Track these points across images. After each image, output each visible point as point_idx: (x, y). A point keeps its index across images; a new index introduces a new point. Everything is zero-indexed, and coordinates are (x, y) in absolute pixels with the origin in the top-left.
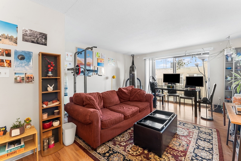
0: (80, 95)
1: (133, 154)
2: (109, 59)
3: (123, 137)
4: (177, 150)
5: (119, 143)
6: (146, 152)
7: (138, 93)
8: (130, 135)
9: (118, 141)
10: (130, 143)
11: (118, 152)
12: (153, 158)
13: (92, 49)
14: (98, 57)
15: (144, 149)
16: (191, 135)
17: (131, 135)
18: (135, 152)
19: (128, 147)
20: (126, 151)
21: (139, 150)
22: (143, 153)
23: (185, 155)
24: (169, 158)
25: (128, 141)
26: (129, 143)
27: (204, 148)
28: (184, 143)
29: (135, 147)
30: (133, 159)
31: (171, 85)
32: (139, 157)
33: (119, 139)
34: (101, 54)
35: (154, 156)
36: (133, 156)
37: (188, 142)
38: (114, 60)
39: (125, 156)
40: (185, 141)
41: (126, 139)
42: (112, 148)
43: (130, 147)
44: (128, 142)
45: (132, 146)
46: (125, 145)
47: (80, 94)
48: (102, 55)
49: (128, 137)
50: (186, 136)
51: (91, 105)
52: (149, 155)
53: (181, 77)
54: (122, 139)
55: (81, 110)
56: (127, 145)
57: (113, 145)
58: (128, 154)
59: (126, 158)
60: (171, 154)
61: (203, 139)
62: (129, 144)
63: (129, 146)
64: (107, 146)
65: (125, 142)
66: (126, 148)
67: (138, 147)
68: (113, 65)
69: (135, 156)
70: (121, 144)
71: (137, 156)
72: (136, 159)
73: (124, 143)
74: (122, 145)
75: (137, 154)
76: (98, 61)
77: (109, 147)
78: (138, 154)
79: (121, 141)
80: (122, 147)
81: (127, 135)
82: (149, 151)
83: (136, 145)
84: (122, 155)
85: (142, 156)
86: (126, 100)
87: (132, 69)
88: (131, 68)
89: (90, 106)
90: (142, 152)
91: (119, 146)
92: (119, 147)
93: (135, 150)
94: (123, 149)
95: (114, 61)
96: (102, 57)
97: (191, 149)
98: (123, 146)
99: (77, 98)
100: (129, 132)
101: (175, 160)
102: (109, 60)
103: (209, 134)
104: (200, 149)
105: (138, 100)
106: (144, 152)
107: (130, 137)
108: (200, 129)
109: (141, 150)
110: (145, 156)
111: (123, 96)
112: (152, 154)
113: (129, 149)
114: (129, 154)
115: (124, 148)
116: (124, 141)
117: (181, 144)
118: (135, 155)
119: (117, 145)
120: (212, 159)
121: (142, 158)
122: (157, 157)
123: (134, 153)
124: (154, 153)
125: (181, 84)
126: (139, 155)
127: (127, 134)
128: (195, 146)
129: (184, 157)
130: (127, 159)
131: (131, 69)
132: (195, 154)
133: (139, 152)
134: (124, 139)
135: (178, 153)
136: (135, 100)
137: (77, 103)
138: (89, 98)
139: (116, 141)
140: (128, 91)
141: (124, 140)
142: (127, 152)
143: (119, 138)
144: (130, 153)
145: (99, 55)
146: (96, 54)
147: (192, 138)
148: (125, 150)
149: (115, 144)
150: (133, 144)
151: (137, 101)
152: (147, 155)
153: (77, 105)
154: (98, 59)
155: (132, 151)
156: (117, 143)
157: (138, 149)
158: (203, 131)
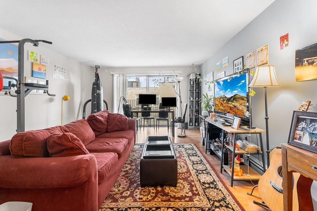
0: (34, 135)
1: (148, 199)
2: (55, 66)
3: (120, 185)
4: (182, 173)
5: (121, 196)
6: (159, 189)
7: (118, 119)
8: (126, 179)
9: (116, 194)
10: (135, 188)
11: (128, 207)
12: (170, 192)
13: (36, 43)
14: (33, 61)
15: (155, 186)
16: (182, 155)
17: (129, 178)
18: (149, 195)
19: (135, 194)
20: (138, 200)
21: (151, 191)
22: (157, 192)
23: (191, 174)
24: (182, 184)
25: (130, 186)
26: (133, 188)
27: (197, 162)
28: (182, 164)
29: (144, 190)
30: (153, 205)
31: (146, 107)
32: (156, 198)
33: (116, 190)
34: (41, 56)
35: (170, 189)
36: (150, 202)
37: (185, 161)
38: (65, 70)
39: (141, 207)
40: (182, 161)
41: (126, 185)
42: (116, 208)
43: (138, 193)
44: (131, 188)
45: (140, 190)
46: (130, 194)
47: (31, 133)
48: (42, 58)
49: (127, 182)
50: (179, 157)
51: (79, 149)
52: (165, 190)
53: (157, 97)
54: (120, 188)
55: (54, 163)
56: (132, 193)
57: (114, 204)
58: (144, 203)
59: (144, 208)
60: (181, 179)
61: (192, 155)
62: (135, 190)
63: (136, 192)
64: (105, 209)
65: (128, 190)
66: (135, 196)
67: (148, 188)
68: (62, 77)
69: (152, 200)
70: (123, 195)
71: (154, 199)
72: (156, 203)
73: (126, 192)
74: (126, 196)
75: (152, 196)
76: (34, 68)
77: (109, 208)
78: (154, 196)
79: (120, 192)
80: (128, 199)
81: (122, 180)
82: (162, 186)
83: (144, 187)
84: (137, 208)
85: (159, 196)
86: (103, 132)
87: (96, 86)
88: (94, 84)
89: (73, 152)
90: (155, 191)
91: (123, 200)
92: (125, 201)
93: (147, 194)
94: (132, 201)
95: (65, 72)
96: (42, 61)
97: (191, 168)
98: (129, 196)
99: (26, 143)
100: (122, 176)
101: (188, 182)
102: (55, 68)
103: (192, 149)
104: (195, 164)
105: (119, 129)
106: (158, 190)
107: (129, 182)
108: (184, 146)
109: (153, 189)
110: (162, 194)
111: (98, 127)
112: (167, 188)
113: (139, 196)
114: (143, 201)
115: (133, 198)
116: (126, 189)
117: (181, 166)
118: (150, 199)
119: (120, 200)
120: (207, 168)
121: (161, 198)
122: (172, 188)
123: (148, 197)
124: (167, 185)
125: (157, 106)
126: (156, 196)
127: (122, 178)
128: (191, 163)
129: (191, 176)
130: (146, 208)
131: (94, 86)
132: (195, 170)
133: (153, 193)
134: (123, 186)
135: (185, 175)
136: (115, 129)
137: (28, 155)
138: (71, 137)
139: (113, 194)
140: (104, 118)
141: (123, 188)
142: (140, 201)
143: (114, 189)
144: (144, 199)
145: (35, 57)
146: (30, 54)
147: (184, 157)
148: (135, 201)
149: (116, 200)
150: (140, 188)
151: (119, 131)
152: (163, 191)
153: (29, 158)
154: (32, 64)
155: (145, 196)
156: (118, 196)
157: (149, 190)
158: (187, 148)
